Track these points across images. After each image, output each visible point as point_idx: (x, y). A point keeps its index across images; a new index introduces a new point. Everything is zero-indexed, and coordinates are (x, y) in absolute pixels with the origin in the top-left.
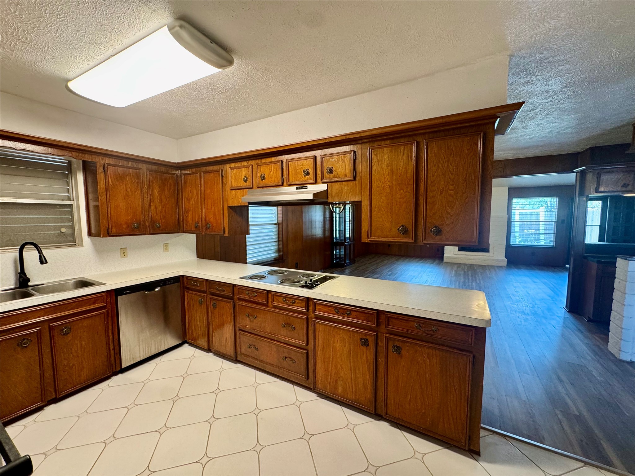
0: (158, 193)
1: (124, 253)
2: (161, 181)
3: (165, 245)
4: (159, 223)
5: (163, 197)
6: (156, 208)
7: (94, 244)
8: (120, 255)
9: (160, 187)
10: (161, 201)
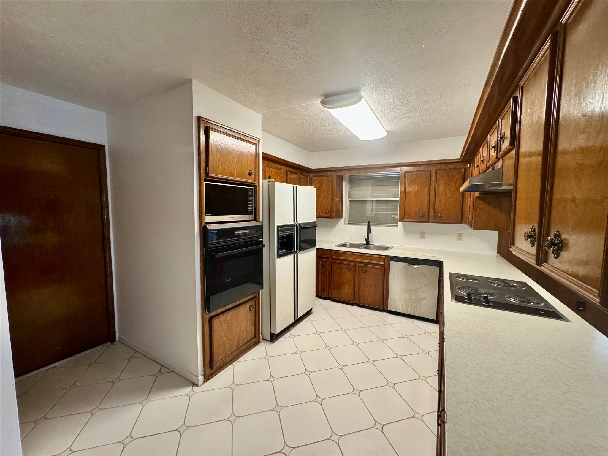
0: (443, 188)
1: (422, 235)
2: (447, 178)
3: (458, 234)
4: (441, 214)
5: (448, 192)
6: (440, 200)
7: (404, 226)
8: (419, 237)
9: (445, 183)
10: (446, 194)
